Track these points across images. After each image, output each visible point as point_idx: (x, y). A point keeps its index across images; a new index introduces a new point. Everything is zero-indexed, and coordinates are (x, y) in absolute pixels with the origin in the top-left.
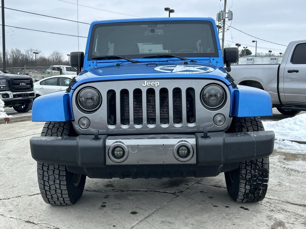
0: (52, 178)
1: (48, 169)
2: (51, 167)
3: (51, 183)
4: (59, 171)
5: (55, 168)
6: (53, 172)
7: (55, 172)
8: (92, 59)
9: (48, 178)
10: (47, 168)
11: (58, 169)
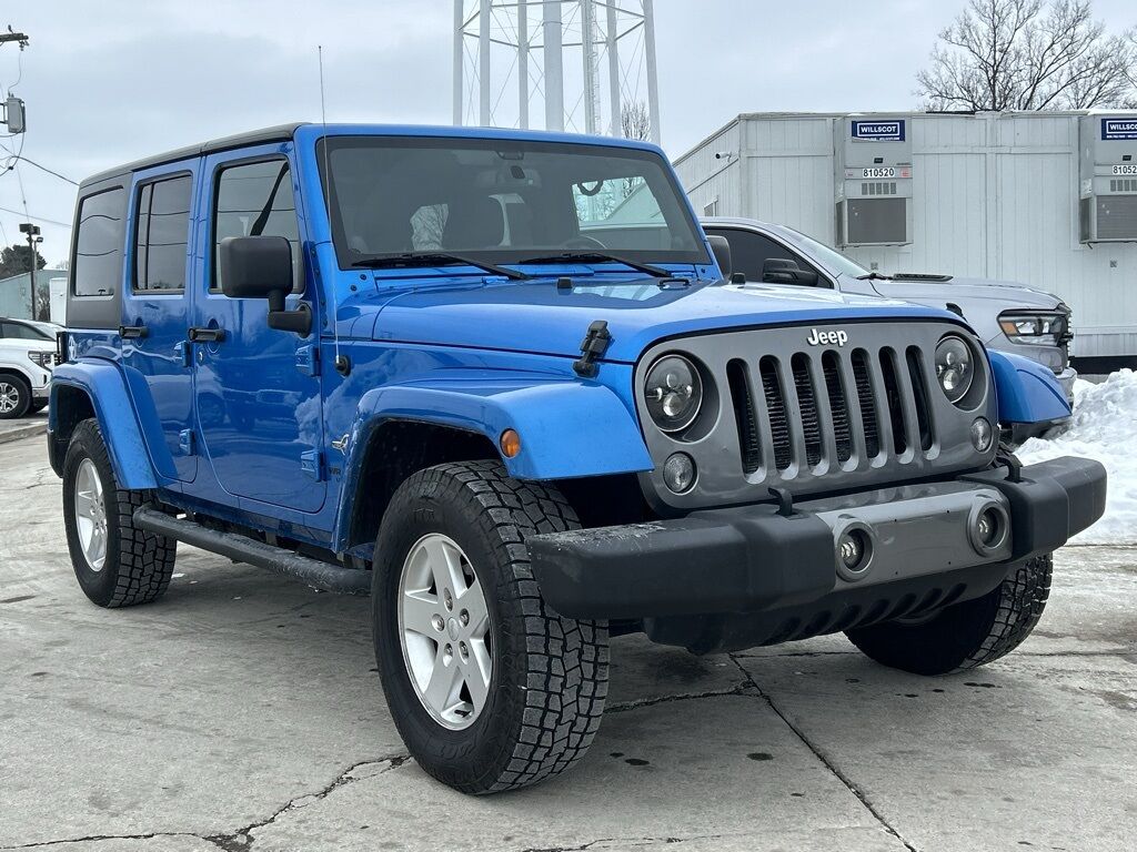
0: (574, 677)
1: (564, 648)
2: (573, 641)
3: (569, 696)
4: (597, 648)
5: (583, 642)
6: (580, 657)
7: (583, 657)
8: (354, 265)
9: (561, 680)
10: (561, 643)
11: (593, 643)
